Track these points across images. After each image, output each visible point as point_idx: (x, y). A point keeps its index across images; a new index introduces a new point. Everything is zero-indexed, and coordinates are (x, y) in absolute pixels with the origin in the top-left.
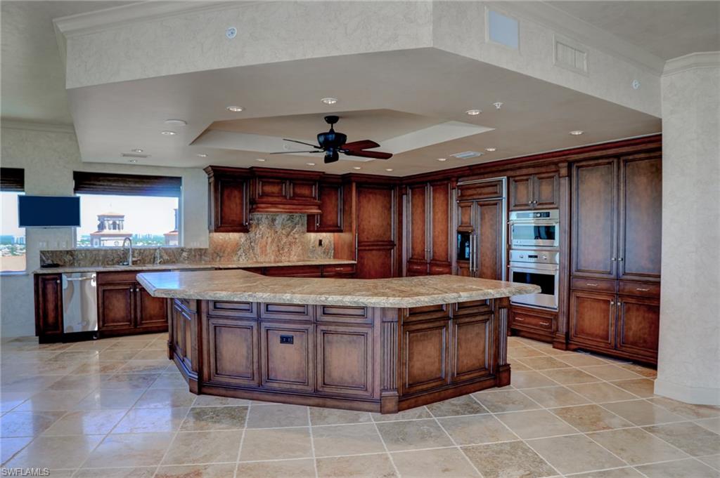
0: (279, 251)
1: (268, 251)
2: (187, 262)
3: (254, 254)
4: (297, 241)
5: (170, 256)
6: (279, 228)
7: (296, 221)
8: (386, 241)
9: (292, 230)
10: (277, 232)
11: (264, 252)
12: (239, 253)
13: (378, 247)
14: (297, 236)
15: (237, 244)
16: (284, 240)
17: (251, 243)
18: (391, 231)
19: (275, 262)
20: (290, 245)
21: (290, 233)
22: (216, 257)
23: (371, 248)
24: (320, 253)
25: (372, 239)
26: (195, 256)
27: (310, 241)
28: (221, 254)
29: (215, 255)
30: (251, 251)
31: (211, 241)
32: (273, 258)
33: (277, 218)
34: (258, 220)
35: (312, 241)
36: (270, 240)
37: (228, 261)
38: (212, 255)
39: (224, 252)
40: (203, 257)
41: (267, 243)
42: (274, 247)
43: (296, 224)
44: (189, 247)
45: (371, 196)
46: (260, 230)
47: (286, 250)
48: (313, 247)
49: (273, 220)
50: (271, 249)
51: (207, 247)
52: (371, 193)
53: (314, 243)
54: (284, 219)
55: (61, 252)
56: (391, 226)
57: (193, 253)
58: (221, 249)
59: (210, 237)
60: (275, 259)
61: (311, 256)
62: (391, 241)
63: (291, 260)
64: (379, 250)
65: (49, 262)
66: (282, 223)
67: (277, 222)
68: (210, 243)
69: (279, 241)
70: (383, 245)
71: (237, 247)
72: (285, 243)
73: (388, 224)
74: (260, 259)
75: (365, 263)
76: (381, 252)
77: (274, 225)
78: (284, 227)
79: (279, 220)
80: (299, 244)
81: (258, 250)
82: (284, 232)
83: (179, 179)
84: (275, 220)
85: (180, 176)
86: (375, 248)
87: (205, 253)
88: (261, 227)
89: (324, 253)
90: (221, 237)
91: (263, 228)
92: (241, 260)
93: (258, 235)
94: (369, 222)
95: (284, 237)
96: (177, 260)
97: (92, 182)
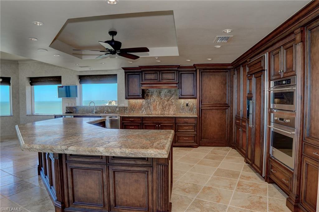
0: (163, 108)
1: (157, 108)
2: (118, 113)
3: (150, 110)
4: (173, 103)
5: (111, 110)
6: (163, 97)
7: (172, 93)
8: (223, 104)
9: (170, 98)
10: (162, 99)
11: (155, 109)
12: (142, 109)
13: (216, 108)
14: (173, 101)
15: (141, 105)
16: (166, 103)
17: (148, 104)
18: (226, 98)
19: (161, 114)
20: (169, 105)
21: (169, 99)
22: (131, 111)
23: (212, 108)
24: (187, 110)
25: (212, 103)
26: (122, 110)
27: (181, 103)
28: (134, 110)
29: (131, 110)
30: (148, 108)
31: (129, 103)
32: (160, 112)
33: (162, 91)
34: (152, 92)
35: (182, 103)
36: (158, 103)
37: (137, 113)
38: (130, 110)
39: (135, 109)
40: (126, 111)
41: (157, 105)
42: (160, 107)
43: (172, 95)
44: (119, 106)
45: (211, 77)
46: (153, 98)
47: (167, 108)
48: (183, 107)
49: (160, 93)
50: (159, 108)
51: (127, 106)
52: (211, 75)
53: (183, 104)
54: (166, 92)
55: (72, 107)
56: (226, 95)
57: (121, 109)
58: (134, 107)
59: (128, 101)
60: (161, 113)
61: (181, 112)
62: (226, 104)
63: (170, 113)
64: (217, 109)
65: (69, 111)
66: (165, 94)
67: (162, 94)
68: (129, 104)
69: (163, 103)
70: (220, 106)
71: (141, 106)
72: (167, 104)
73: (224, 93)
74: (153, 112)
75: (208, 117)
76: (219, 111)
77: (160, 95)
78: (166, 96)
79: (163, 93)
80: (175, 105)
81: (152, 108)
82: (166, 99)
83: (116, 75)
84: (161, 92)
85: (116, 74)
86: (214, 108)
87: (126, 109)
88: (153, 96)
89: (190, 110)
90: (133, 102)
91: (155, 97)
92: (144, 113)
93: (152, 101)
94: (210, 92)
95: (166, 101)
96: (114, 112)
97: (85, 79)
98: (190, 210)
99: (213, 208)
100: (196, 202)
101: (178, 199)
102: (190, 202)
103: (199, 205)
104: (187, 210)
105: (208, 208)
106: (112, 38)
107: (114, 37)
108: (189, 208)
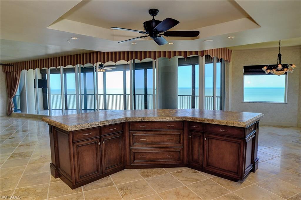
98: (46, 188)
99: (24, 198)
100: (44, 196)
101: (63, 191)
102: (50, 193)
103: (39, 195)
104: (48, 187)
105: (29, 196)
106: (152, 18)
107: (154, 16)
108: (48, 189)
